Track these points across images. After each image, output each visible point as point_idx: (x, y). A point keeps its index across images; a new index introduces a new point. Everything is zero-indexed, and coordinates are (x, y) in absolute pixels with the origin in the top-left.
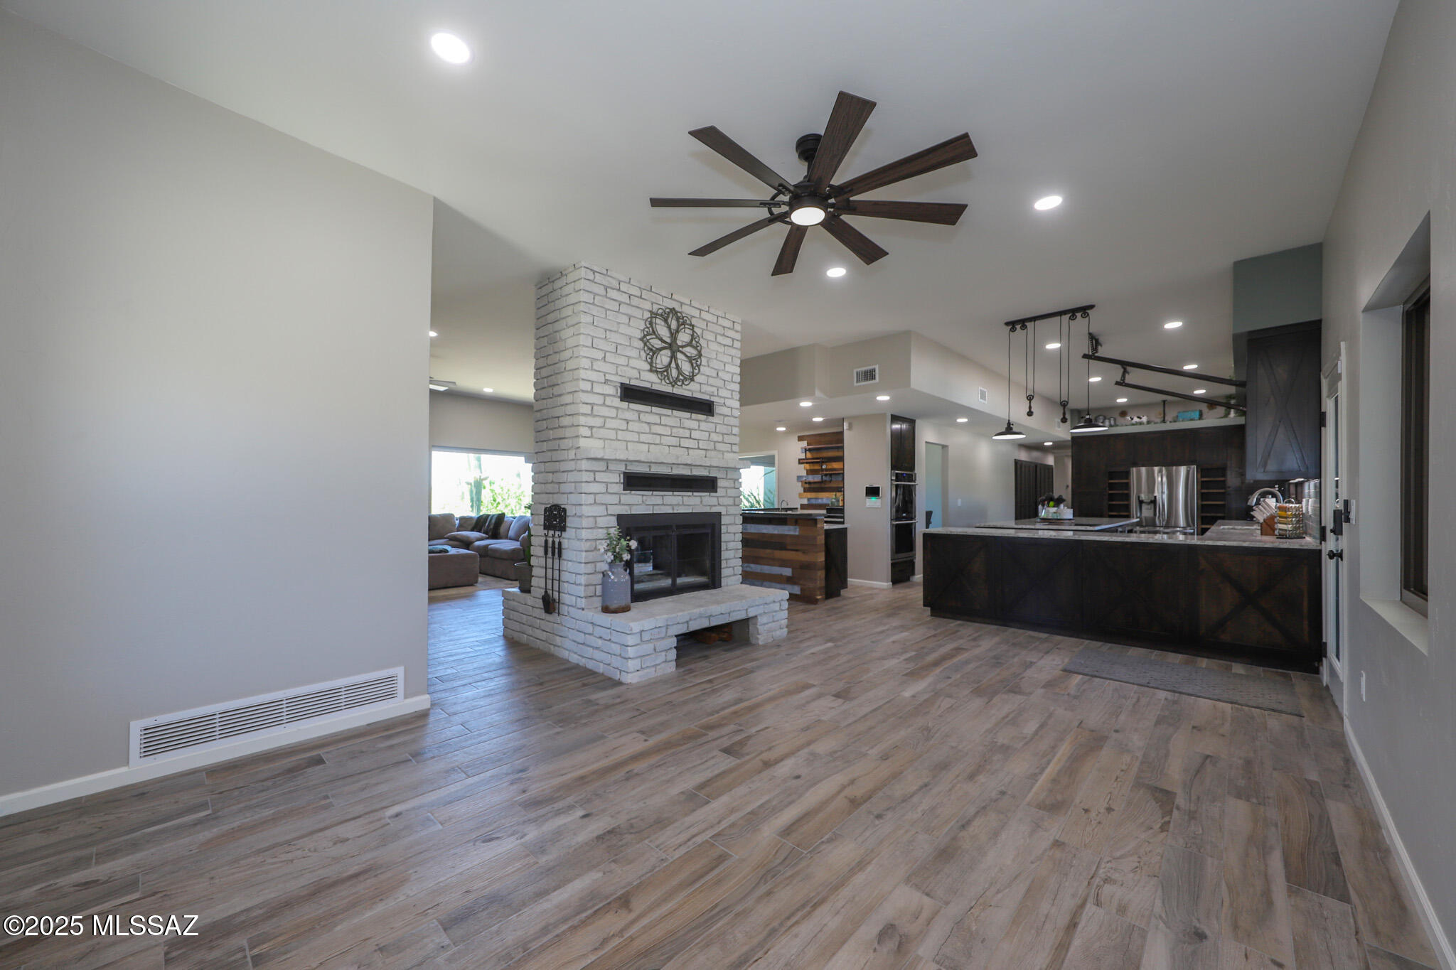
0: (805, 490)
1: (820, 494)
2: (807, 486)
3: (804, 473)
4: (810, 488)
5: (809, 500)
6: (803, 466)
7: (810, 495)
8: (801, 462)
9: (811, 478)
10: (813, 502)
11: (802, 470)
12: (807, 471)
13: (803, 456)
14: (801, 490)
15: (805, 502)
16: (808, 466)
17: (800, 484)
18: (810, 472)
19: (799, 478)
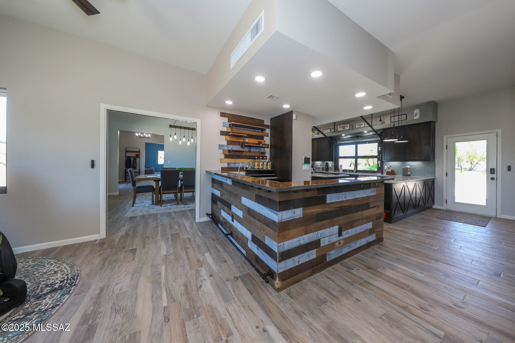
0: (226, 157)
1: (237, 159)
2: (228, 153)
3: (225, 143)
4: (230, 155)
5: (228, 164)
6: (224, 137)
7: (229, 160)
8: (223, 133)
9: (231, 147)
10: (232, 165)
11: (223, 140)
12: (228, 141)
13: (225, 129)
14: (223, 156)
15: (225, 165)
16: (228, 138)
17: (221, 151)
18: (229, 143)
19: (220, 146)
